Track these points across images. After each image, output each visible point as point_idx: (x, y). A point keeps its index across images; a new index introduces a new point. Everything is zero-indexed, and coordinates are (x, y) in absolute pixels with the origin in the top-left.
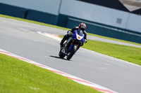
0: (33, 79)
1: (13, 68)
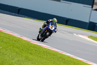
1: (54, 58)
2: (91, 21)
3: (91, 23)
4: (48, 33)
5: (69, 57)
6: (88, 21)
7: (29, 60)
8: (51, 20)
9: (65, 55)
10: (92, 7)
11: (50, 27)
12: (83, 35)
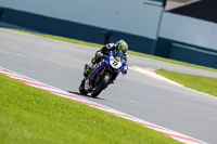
0: (109, 136)
3: (160, 40)
4: (107, 78)
5: (112, 116)
6: (154, 37)
7: (24, 123)
8: (112, 45)
9: (104, 112)
10: (164, 5)
11: (111, 63)
12: (144, 66)
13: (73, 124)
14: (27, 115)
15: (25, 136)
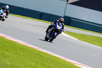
0: (45, 64)
1: (31, 55)
2: (66, 15)
5: (46, 54)
7: (6, 57)
13: (28, 58)
14: (7, 53)
15: (7, 63)
